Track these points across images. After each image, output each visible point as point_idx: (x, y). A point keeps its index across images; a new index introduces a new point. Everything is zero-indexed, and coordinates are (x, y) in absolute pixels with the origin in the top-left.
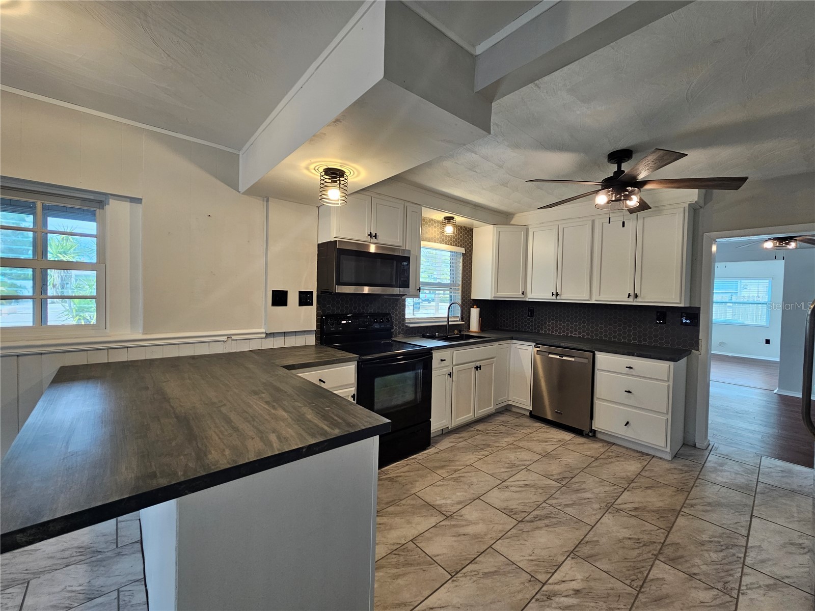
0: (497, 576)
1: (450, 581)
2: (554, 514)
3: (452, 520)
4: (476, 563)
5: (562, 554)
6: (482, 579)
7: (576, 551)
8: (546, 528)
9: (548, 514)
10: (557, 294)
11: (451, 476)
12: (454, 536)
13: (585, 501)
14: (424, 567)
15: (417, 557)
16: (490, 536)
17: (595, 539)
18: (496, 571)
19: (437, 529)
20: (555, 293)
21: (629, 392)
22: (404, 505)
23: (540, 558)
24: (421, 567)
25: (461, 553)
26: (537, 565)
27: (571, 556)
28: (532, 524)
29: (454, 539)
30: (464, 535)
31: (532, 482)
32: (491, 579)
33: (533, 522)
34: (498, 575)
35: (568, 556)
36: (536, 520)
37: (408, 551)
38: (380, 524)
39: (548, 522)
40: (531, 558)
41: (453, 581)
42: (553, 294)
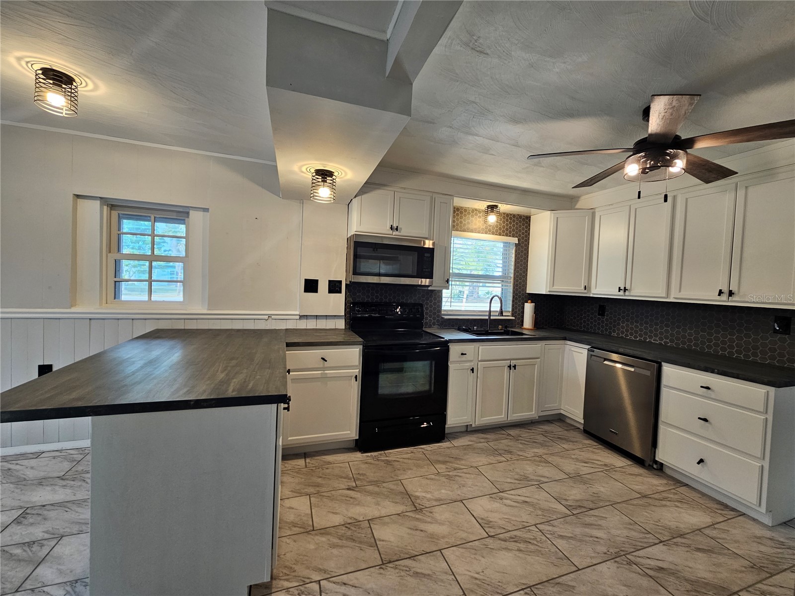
0: (426, 580)
1: (377, 567)
2: (537, 541)
3: (419, 513)
4: (415, 560)
5: (516, 585)
6: (410, 577)
7: (536, 588)
8: (517, 553)
9: (531, 539)
10: (625, 290)
11: (448, 473)
12: (411, 529)
13: (591, 539)
14: (363, 546)
15: (363, 535)
16: (447, 540)
17: (570, 583)
18: (429, 575)
19: (399, 517)
20: (622, 288)
21: (705, 420)
22: (384, 487)
23: (486, 579)
24: (361, 546)
25: (406, 546)
26: (478, 585)
27: (525, 590)
28: (503, 542)
29: (409, 531)
30: (422, 531)
31: (535, 501)
32: (418, 580)
33: (506, 541)
34: (428, 579)
35: (523, 589)
36: (511, 540)
37: (359, 528)
38: (351, 498)
39: (524, 546)
40: (477, 576)
41: (381, 568)
42: (620, 289)
